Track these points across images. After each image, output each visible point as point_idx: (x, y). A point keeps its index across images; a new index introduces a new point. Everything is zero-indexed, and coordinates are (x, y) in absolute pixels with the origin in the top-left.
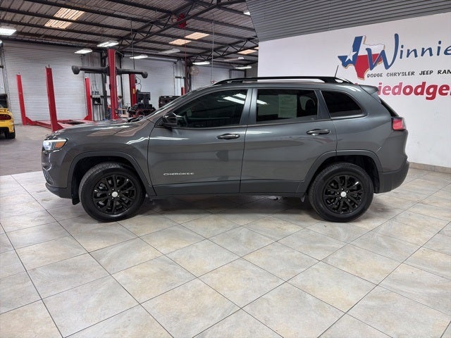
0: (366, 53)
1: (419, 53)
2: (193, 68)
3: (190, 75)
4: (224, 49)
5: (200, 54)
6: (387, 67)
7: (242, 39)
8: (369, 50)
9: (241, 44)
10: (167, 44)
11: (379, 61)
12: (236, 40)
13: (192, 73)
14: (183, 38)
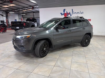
0: (66, 13)
1: (77, 13)
2: (9, 14)
3: (8, 16)
4: (19, 9)
5: (11, 10)
6: (71, 16)
7: (24, 7)
8: (67, 12)
9: (24, 8)
10: (2, 7)
11: (69, 14)
12: (23, 7)
13: (8, 15)
14: (8, 5)
